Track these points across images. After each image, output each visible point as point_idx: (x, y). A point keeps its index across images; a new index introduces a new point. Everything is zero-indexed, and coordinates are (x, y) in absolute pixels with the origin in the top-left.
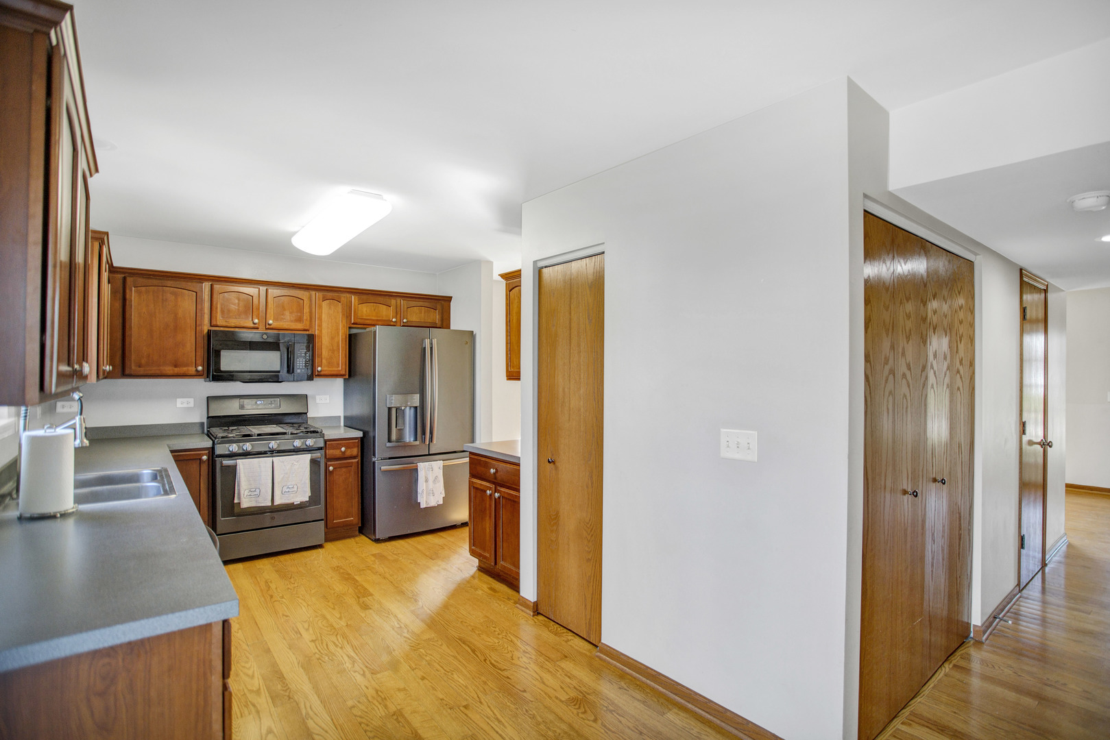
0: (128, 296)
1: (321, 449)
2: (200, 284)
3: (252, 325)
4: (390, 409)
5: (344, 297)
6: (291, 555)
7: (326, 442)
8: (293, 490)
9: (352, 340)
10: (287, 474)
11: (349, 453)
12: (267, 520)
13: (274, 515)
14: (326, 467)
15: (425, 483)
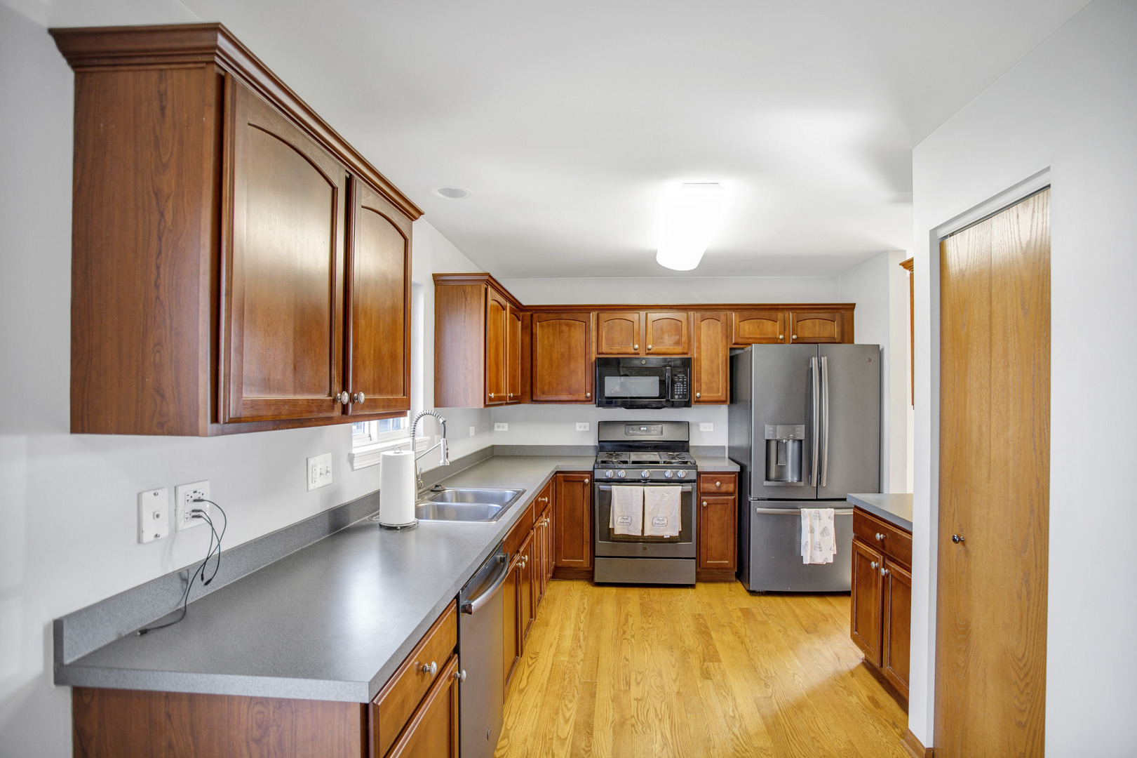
0: (534, 331)
1: (694, 481)
2: (587, 315)
3: (633, 351)
4: (768, 442)
5: (722, 314)
6: (662, 589)
7: (699, 474)
8: (663, 522)
9: (733, 363)
10: (657, 505)
11: (724, 488)
12: (639, 549)
13: (646, 545)
14: (699, 502)
15: (809, 535)
